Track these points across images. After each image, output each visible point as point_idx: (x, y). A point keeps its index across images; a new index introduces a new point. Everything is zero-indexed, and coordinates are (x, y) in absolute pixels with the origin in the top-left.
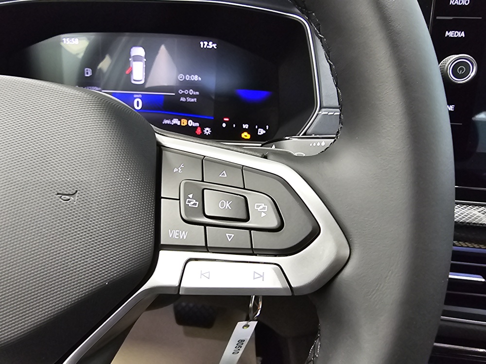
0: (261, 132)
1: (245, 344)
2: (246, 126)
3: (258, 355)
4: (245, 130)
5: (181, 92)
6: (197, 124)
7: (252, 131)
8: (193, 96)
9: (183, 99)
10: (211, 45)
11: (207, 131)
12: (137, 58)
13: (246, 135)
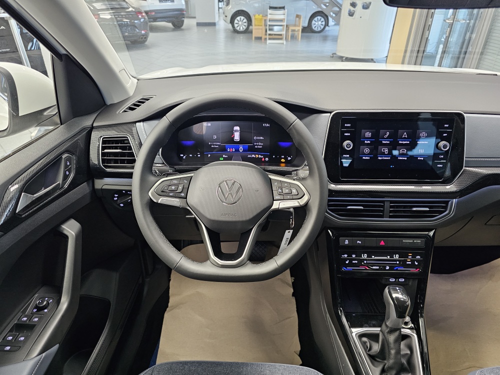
0: (289, 158)
1: (289, 239)
2: (283, 157)
3: (291, 276)
4: (283, 158)
5: (255, 144)
6: (262, 157)
7: (286, 158)
8: (260, 145)
9: (256, 147)
10: (267, 125)
11: (267, 159)
12: (236, 131)
13: (283, 160)
